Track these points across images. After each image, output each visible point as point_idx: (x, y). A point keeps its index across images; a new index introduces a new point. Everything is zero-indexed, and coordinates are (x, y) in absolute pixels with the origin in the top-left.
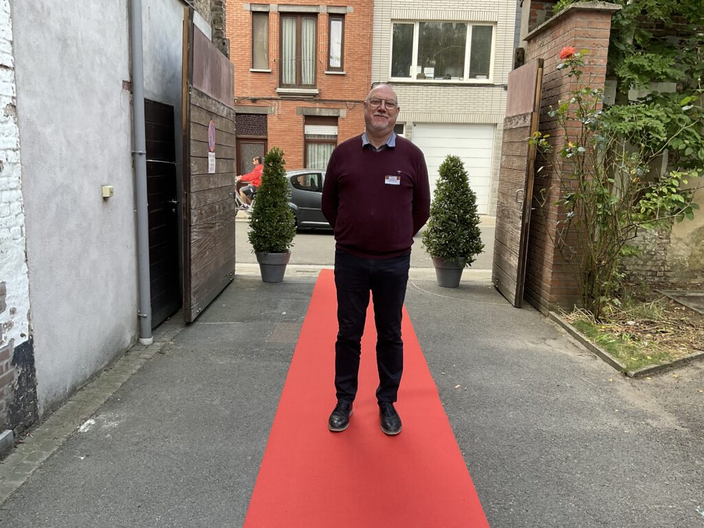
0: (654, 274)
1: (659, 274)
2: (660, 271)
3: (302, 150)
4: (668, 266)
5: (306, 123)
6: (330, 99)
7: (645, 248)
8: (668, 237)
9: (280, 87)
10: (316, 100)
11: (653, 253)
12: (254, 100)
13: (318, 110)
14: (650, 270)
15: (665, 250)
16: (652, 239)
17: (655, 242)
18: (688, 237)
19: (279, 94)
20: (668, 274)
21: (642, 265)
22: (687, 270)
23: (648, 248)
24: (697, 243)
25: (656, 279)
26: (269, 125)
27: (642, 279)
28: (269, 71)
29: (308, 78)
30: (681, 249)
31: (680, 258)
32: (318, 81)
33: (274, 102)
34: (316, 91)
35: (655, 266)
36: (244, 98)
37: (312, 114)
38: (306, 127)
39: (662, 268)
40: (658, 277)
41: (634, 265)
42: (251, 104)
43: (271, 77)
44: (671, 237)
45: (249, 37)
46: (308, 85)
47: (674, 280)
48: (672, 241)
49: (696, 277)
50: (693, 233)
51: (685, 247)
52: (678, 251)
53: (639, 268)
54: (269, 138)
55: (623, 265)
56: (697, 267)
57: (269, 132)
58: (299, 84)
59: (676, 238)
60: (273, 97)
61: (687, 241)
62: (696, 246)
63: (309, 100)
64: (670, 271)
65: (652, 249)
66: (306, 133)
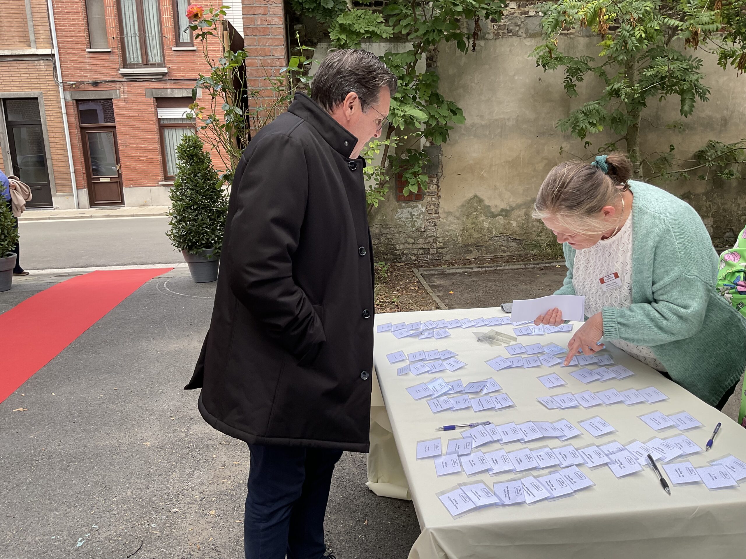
0: (426, 252)
1: (431, 251)
2: (432, 249)
3: (157, 136)
4: (440, 243)
5: (158, 106)
6: (182, 78)
7: (413, 226)
8: (437, 212)
9: (124, 68)
10: (166, 80)
11: (423, 230)
12: (95, 84)
13: (169, 90)
14: (422, 248)
15: (435, 225)
16: (420, 215)
17: (423, 217)
18: (458, 211)
19: (124, 75)
20: (441, 251)
21: (413, 243)
22: (460, 245)
23: (416, 225)
24: (468, 217)
25: (430, 257)
26: (116, 111)
27: (414, 258)
28: (109, 50)
29: (155, 55)
30: (451, 223)
31: (451, 233)
32: (166, 58)
33: (118, 85)
34: (165, 70)
35: (426, 243)
36: (84, 82)
37: (163, 95)
38: (160, 110)
39: (434, 245)
40: (432, 254)
41: (404, 244)
42: (93, 89)
43: (112, 57)
44: (440, 211)
45: (82, 14)
46: (154, 64)
47: (448, 257)
48: (441, 216)
49: (471, 252)
50: (463, 206)
51: (456, 221)
52: (449, 226)
53: (410, 246)
54: (117, 124)
55: (392, 245)
56: (471, 241)
57: (117, 119)
58: (146, 63)
59: (445, 212)
60: (117, 79)
61: (457, 214)
62: (468, 219)
63: (158, 80)
64: (444, 248)
65: (421, 225)
66: (159, 117)
